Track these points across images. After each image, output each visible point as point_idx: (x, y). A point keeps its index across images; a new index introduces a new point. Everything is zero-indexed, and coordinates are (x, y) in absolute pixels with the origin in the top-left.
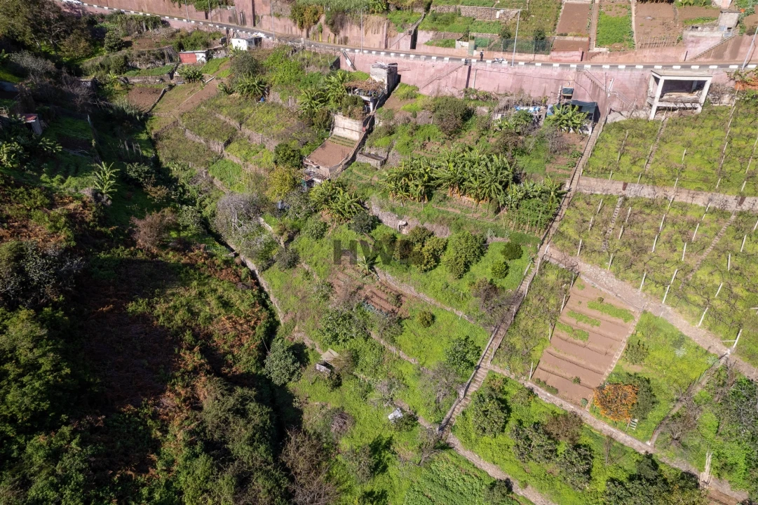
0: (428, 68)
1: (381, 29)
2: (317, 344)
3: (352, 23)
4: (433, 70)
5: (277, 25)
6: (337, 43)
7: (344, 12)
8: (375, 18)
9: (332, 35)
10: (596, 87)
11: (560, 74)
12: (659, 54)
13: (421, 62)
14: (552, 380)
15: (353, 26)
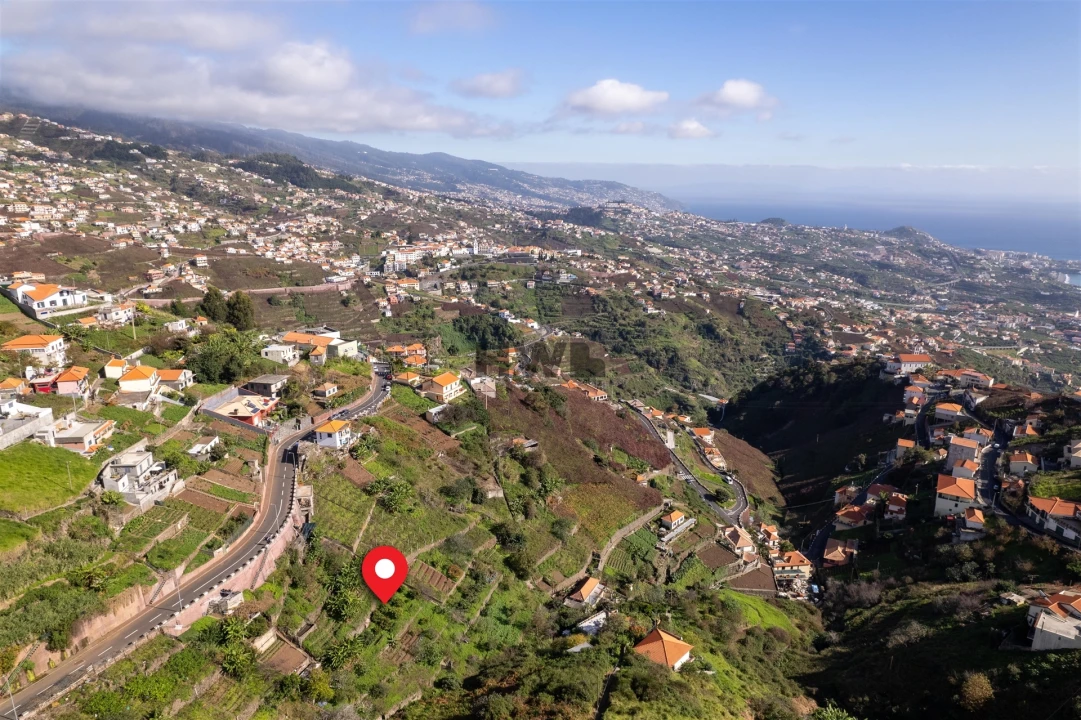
4: (252, 570)
14: (446, 588)
15: (93, 621)
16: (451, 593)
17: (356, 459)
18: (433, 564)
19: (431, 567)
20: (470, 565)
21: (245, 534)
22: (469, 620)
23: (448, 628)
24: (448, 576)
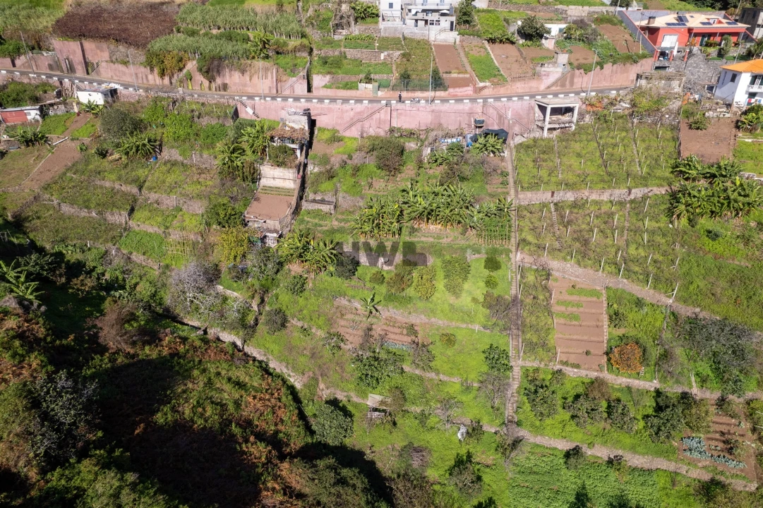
0: (347, 111)
1: (269, 74)
2: (352, 394)
3: (231, 70)
4: (352, 113)
5: (124, 74)
6: (214, 90)
7: (220, 58)
8: (259, 64)
9: (206, 83)
10: (500, 117)
11: (471, 109)
12: (526, 85)
13: (338, 106)
14: (572, 359)
15: (233, 72)
16: (569, 371)
18: (615, 318)
19: (605, 319)
20: (695, 391)
22: (519, 425)
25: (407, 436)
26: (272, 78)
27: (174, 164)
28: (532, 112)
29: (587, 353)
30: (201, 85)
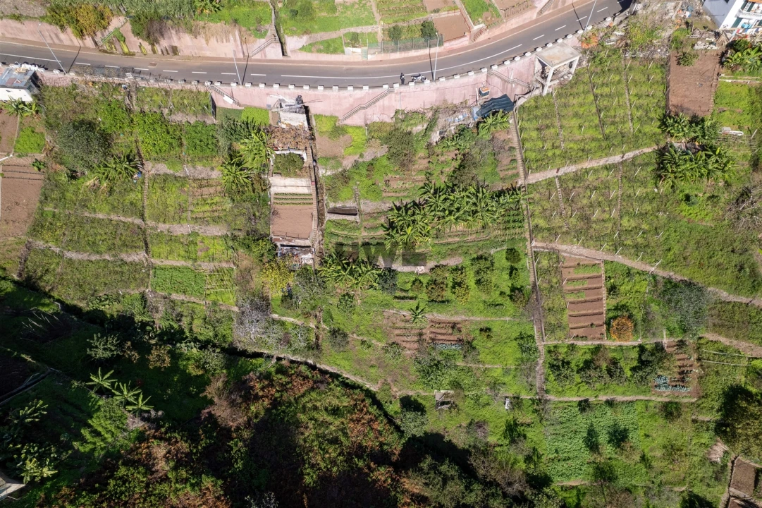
0: (345, 98)
1: (231, 38)
3: (178, 32)
4: (351, 100)
6: (160, 53)
7: (161, 19)
9: (147, 46)
10: (504, 82)
11: (475, 80)
12: (521, 19)
14: (581, 332)
15: (181, 34)
16: (580, 343)
17: (721, 63)
18: (612, 290)
19: (604, 292)
20: (665, 340)
21: (413, 53)
22: (547, 391)
23: (506, 372)
24: (608, 324)
25: (468, 414)
26: (235, 40)
27: (166, 178)
28: (532, 66)
29: (592, 325)
30: (140, 47)
